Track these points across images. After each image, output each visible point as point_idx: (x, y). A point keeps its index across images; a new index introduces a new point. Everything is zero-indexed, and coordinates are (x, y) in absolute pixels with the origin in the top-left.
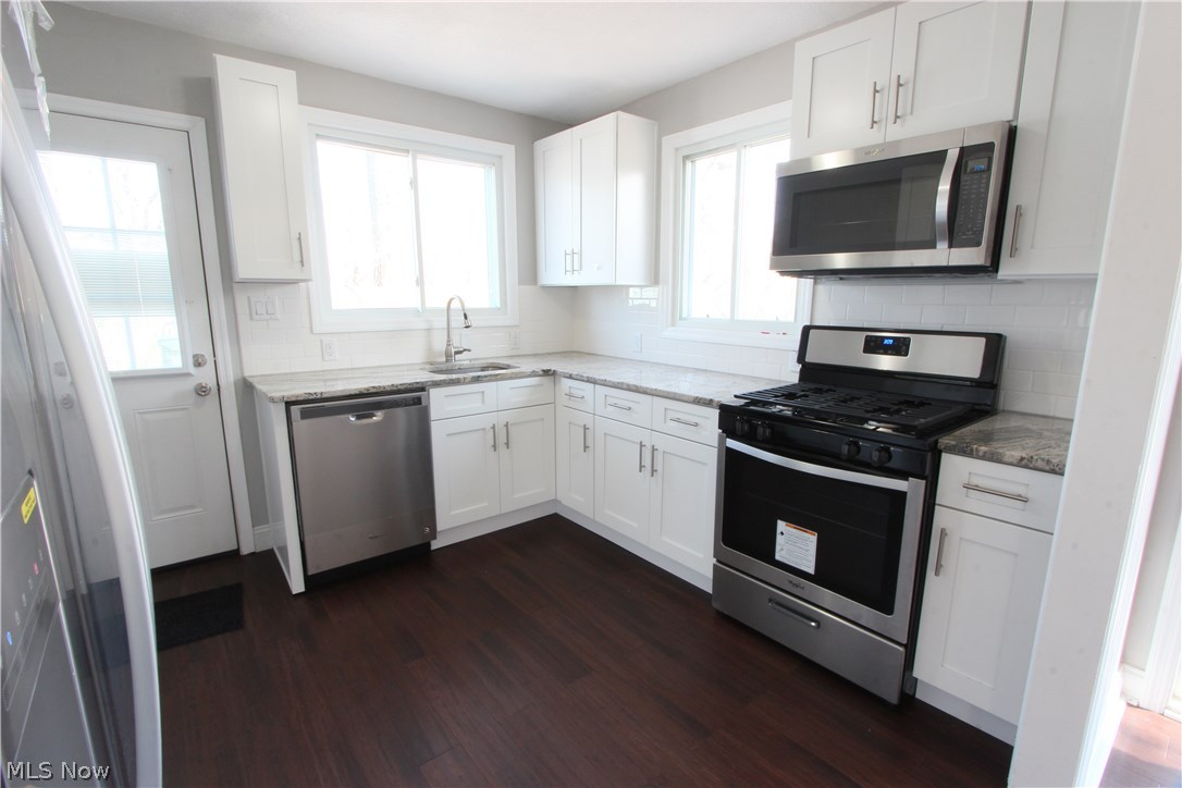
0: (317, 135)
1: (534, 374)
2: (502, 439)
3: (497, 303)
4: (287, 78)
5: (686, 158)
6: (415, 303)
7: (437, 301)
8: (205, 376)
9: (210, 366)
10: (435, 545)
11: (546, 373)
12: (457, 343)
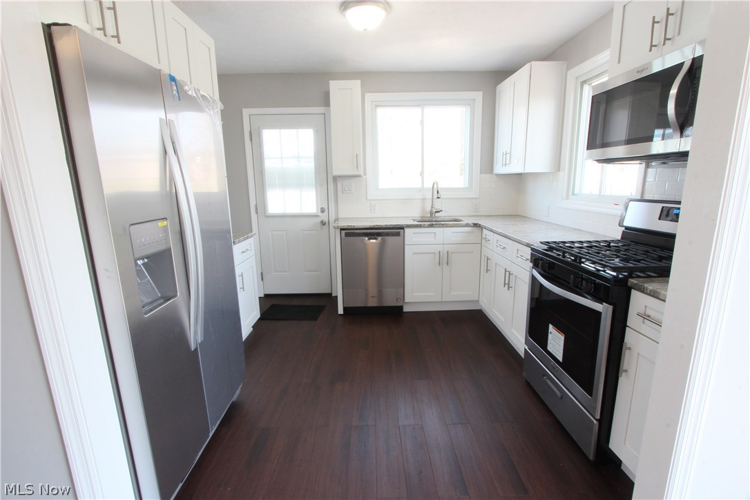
0: (376, 106)
1: (467, 225)
2: (444, 260)
3: (466, 185)
4: (356, 84)
5: (583, 83)
6: (419, 185)
7: (428, 184)
8: (324, 217)
9: (326, 213)
10: (406, 309)
11: (476, 225)
12: (438, 206)
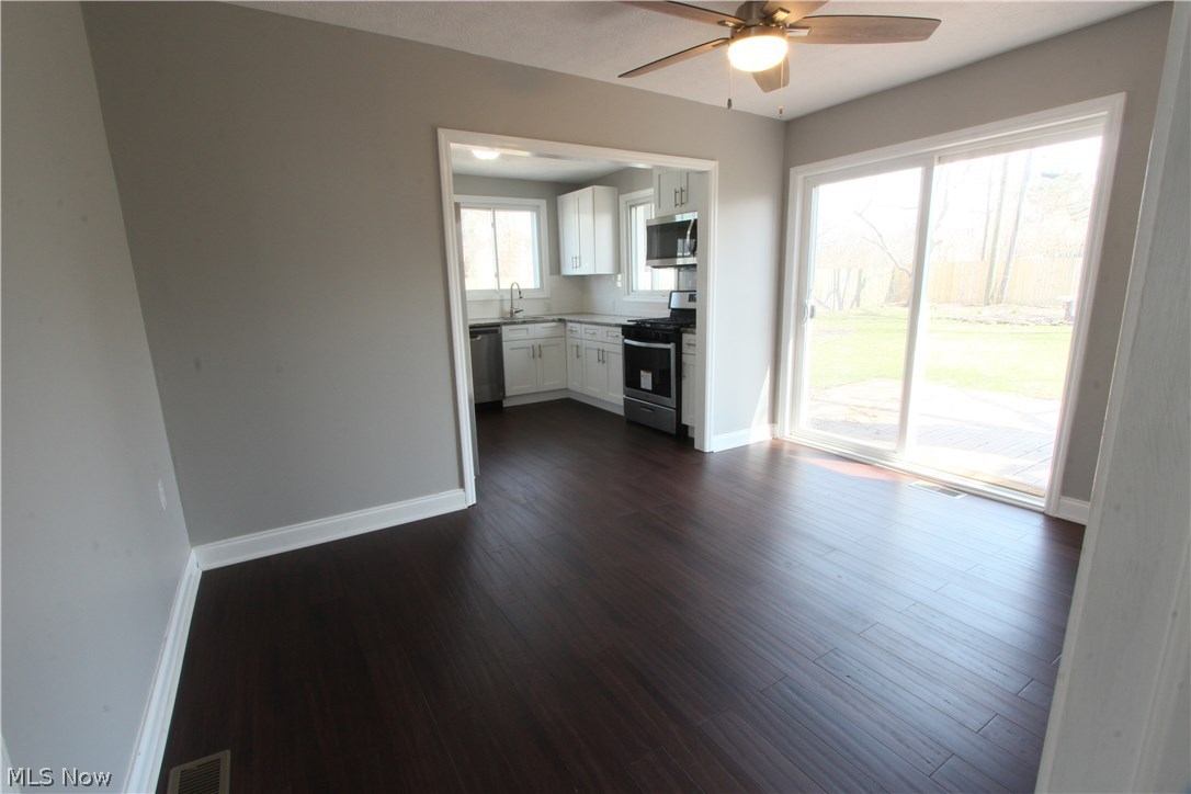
1: (553, 321)
2: (537, 353)
3: (538, 286)
5: (631, 206)
6: (494, 287)
7: (505, 285)
10: (506, 404)
11: (560, 320)
12: (516, 306)
